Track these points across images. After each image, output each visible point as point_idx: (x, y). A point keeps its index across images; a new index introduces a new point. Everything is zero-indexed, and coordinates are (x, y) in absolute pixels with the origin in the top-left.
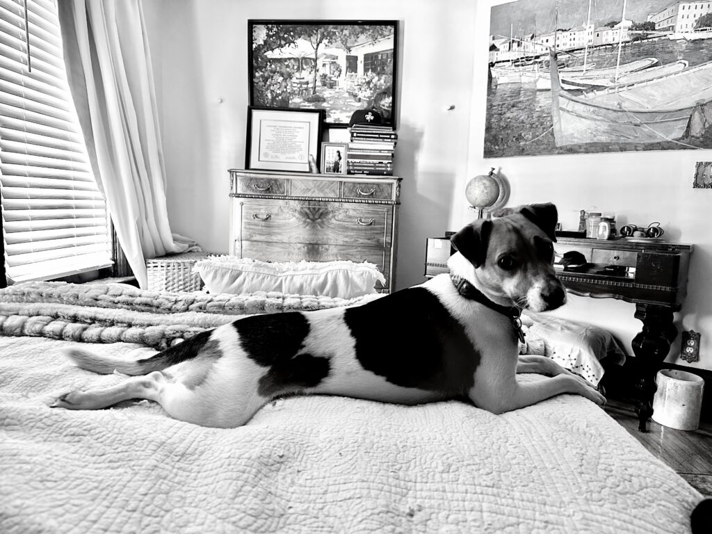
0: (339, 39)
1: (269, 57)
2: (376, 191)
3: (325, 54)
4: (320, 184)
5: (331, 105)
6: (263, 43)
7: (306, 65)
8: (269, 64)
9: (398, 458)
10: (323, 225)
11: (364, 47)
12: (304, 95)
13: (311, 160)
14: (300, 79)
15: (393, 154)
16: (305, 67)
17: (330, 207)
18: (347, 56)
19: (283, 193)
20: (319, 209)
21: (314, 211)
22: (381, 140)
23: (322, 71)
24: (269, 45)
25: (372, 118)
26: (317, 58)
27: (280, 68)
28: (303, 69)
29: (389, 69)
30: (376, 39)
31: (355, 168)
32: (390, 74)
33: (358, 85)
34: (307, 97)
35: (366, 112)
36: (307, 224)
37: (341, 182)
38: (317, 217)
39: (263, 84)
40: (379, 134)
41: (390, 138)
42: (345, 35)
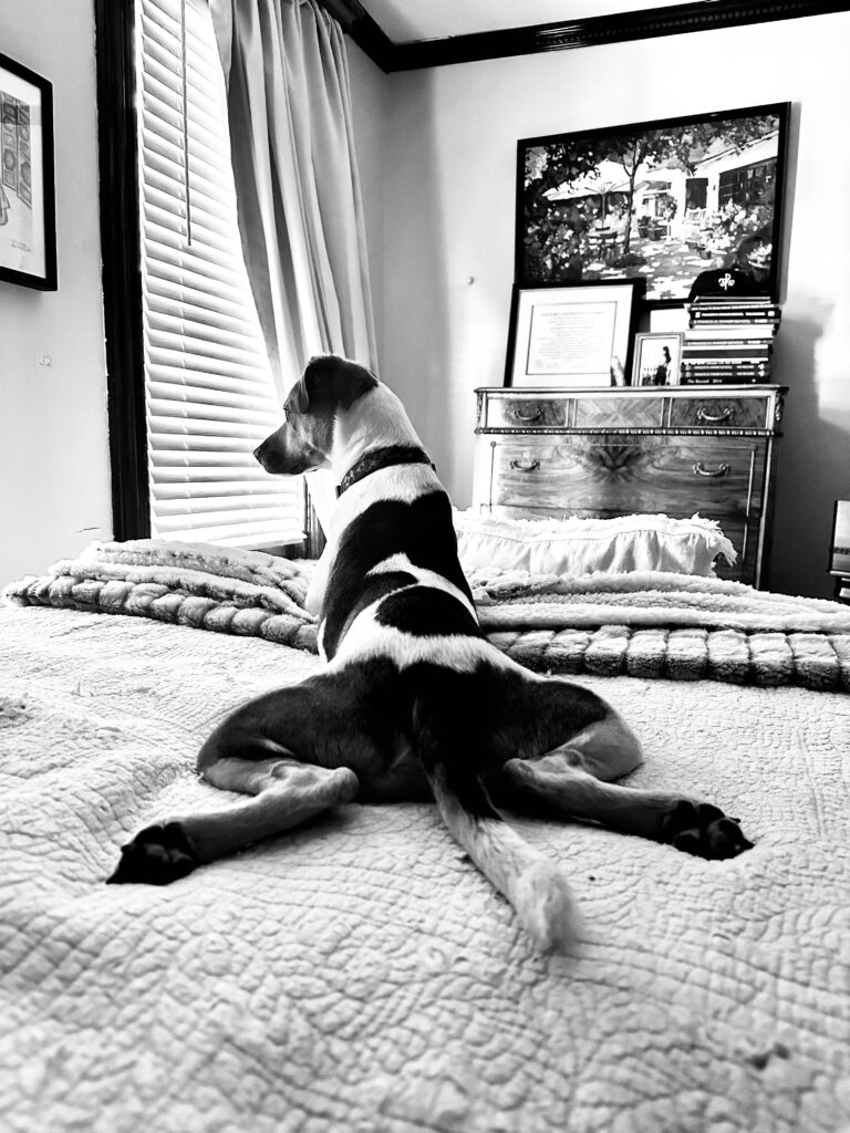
0: (675, 152)
1: (550, 198)
2: (734, 413)
3: (647, 182)
4: (629, 404)
5: (656, 268)
6: (541, 177)
7: (613, 205)
8: (550, 210)
9: (736, 904)
10: (629, 478)
11: (719, 160)
12: (608, 257)
13: (615, 367)
14: (603, 229)
15: (770, 346)
16: (611, 208)
17: (644, 446)
18: (687, 180)
19: (563, 423)
20: (625, 449)
21: (616, 453)
22: (748, 321)
23: (641, 211)
24: (552, 178)
25: (732, 283)
26: (633, 190)
27: (569, 215)
28: (608, 212)
29: (767, 194)
30: (744, 142)
31: (697, 374)
32: (769, 203)
33: (708, 229)
34: (614, 259)
35: (720, 273)
36: (600, 475)
37: (667, 399)
38: (619, 462)
39: (539, 245)
40: (744, 311)
41: (766, 317)
42: (686, 143)
